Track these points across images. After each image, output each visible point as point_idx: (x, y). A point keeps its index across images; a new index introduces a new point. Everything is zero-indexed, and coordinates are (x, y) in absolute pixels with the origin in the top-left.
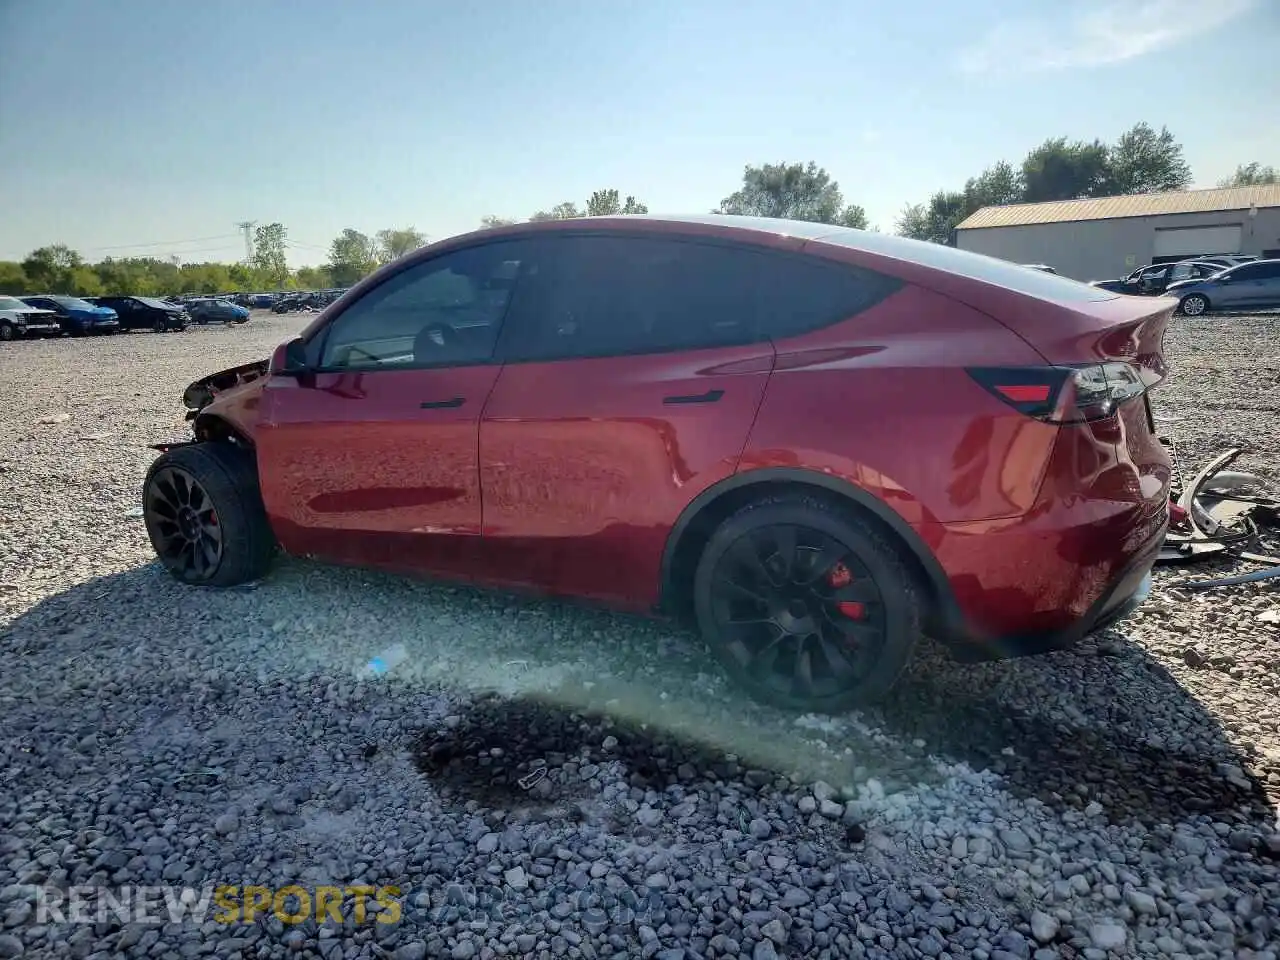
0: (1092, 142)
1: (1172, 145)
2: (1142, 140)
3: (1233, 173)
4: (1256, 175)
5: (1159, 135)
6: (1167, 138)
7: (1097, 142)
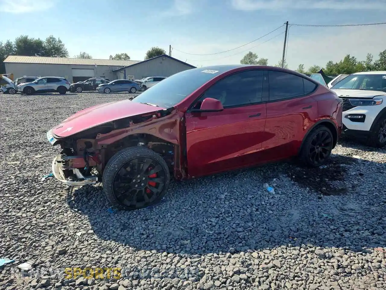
0: (38, 39)
1: (62, 44)
2: (53, 41)
3: (79, 54)
4: (85, 56)
5: (57, 40)
6: (60, 42)
7: (39, 39)
